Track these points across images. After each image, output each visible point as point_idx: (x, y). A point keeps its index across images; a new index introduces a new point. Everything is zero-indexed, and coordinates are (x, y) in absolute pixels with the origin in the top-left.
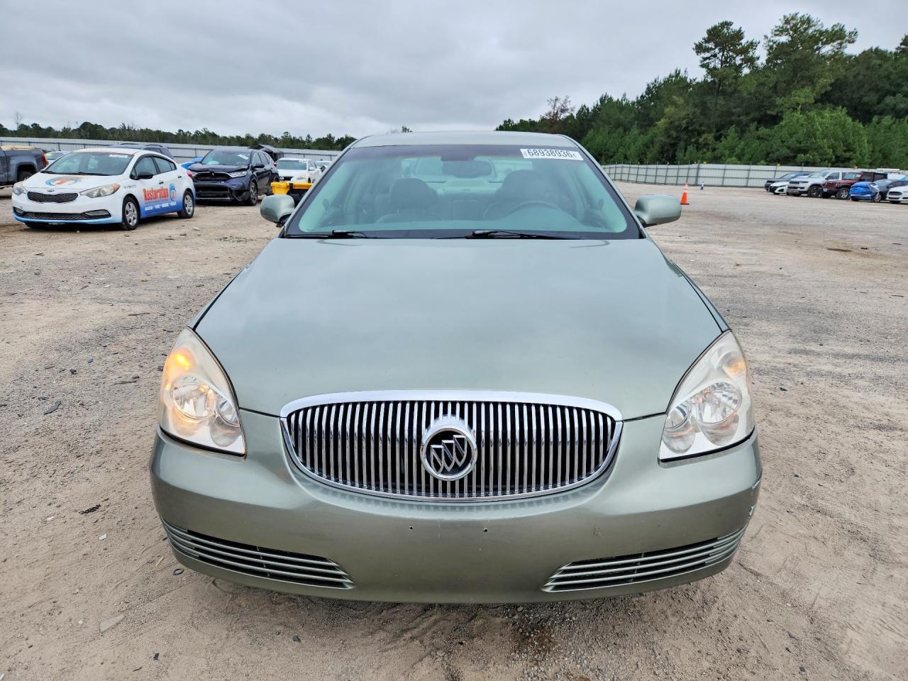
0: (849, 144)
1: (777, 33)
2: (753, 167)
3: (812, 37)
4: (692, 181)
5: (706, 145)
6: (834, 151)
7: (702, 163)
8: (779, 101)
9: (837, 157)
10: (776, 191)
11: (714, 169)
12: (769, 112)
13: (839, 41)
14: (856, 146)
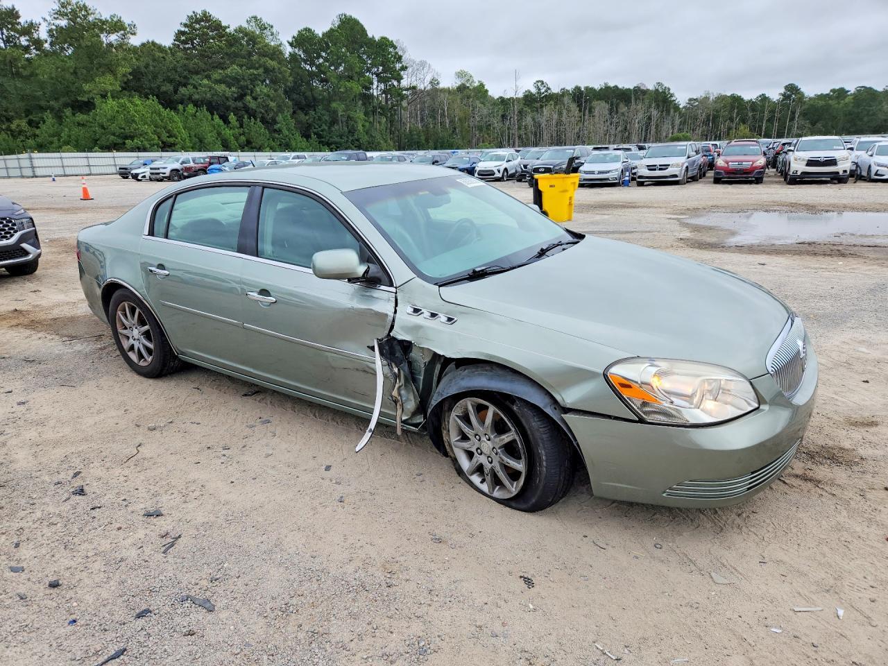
0: (170, 130)
1: (56, 16)
2: (90, 154)
3: (95, 25)
4: (28, 172)
5: (21, 132)
6: (159, 137)
7: (33, 152)
8: (86, 87)
9: (163, 142)
10: (139, 178)
11: (49, 158)
12: (79, 98)
13: (122, 32)
14: (175, 131)
